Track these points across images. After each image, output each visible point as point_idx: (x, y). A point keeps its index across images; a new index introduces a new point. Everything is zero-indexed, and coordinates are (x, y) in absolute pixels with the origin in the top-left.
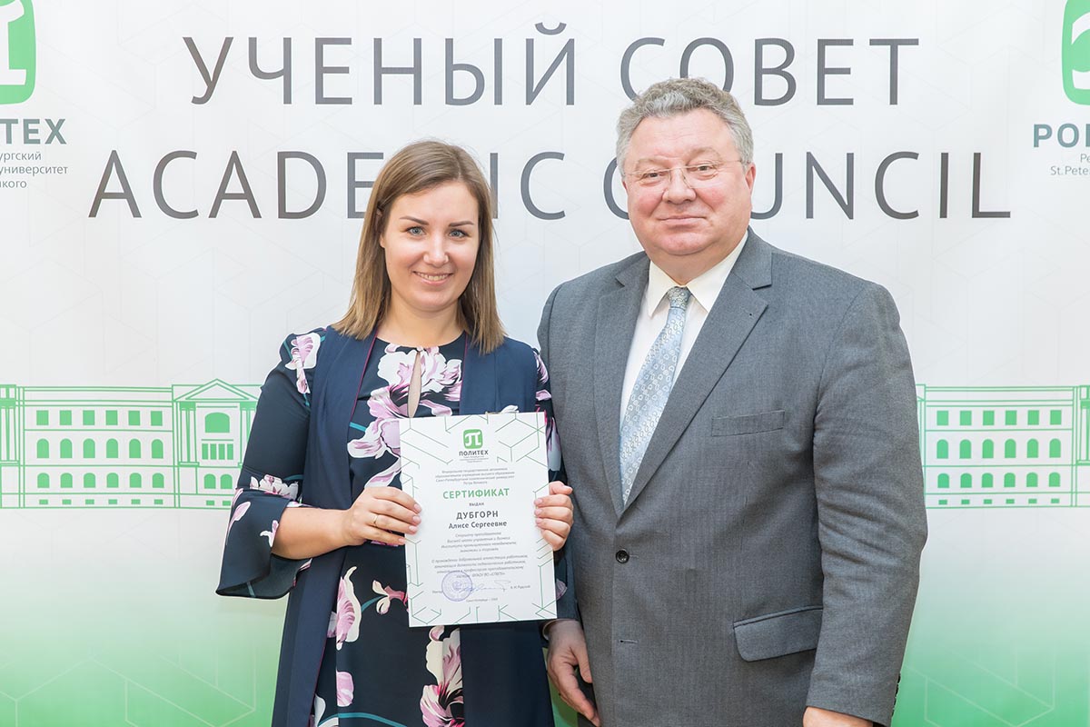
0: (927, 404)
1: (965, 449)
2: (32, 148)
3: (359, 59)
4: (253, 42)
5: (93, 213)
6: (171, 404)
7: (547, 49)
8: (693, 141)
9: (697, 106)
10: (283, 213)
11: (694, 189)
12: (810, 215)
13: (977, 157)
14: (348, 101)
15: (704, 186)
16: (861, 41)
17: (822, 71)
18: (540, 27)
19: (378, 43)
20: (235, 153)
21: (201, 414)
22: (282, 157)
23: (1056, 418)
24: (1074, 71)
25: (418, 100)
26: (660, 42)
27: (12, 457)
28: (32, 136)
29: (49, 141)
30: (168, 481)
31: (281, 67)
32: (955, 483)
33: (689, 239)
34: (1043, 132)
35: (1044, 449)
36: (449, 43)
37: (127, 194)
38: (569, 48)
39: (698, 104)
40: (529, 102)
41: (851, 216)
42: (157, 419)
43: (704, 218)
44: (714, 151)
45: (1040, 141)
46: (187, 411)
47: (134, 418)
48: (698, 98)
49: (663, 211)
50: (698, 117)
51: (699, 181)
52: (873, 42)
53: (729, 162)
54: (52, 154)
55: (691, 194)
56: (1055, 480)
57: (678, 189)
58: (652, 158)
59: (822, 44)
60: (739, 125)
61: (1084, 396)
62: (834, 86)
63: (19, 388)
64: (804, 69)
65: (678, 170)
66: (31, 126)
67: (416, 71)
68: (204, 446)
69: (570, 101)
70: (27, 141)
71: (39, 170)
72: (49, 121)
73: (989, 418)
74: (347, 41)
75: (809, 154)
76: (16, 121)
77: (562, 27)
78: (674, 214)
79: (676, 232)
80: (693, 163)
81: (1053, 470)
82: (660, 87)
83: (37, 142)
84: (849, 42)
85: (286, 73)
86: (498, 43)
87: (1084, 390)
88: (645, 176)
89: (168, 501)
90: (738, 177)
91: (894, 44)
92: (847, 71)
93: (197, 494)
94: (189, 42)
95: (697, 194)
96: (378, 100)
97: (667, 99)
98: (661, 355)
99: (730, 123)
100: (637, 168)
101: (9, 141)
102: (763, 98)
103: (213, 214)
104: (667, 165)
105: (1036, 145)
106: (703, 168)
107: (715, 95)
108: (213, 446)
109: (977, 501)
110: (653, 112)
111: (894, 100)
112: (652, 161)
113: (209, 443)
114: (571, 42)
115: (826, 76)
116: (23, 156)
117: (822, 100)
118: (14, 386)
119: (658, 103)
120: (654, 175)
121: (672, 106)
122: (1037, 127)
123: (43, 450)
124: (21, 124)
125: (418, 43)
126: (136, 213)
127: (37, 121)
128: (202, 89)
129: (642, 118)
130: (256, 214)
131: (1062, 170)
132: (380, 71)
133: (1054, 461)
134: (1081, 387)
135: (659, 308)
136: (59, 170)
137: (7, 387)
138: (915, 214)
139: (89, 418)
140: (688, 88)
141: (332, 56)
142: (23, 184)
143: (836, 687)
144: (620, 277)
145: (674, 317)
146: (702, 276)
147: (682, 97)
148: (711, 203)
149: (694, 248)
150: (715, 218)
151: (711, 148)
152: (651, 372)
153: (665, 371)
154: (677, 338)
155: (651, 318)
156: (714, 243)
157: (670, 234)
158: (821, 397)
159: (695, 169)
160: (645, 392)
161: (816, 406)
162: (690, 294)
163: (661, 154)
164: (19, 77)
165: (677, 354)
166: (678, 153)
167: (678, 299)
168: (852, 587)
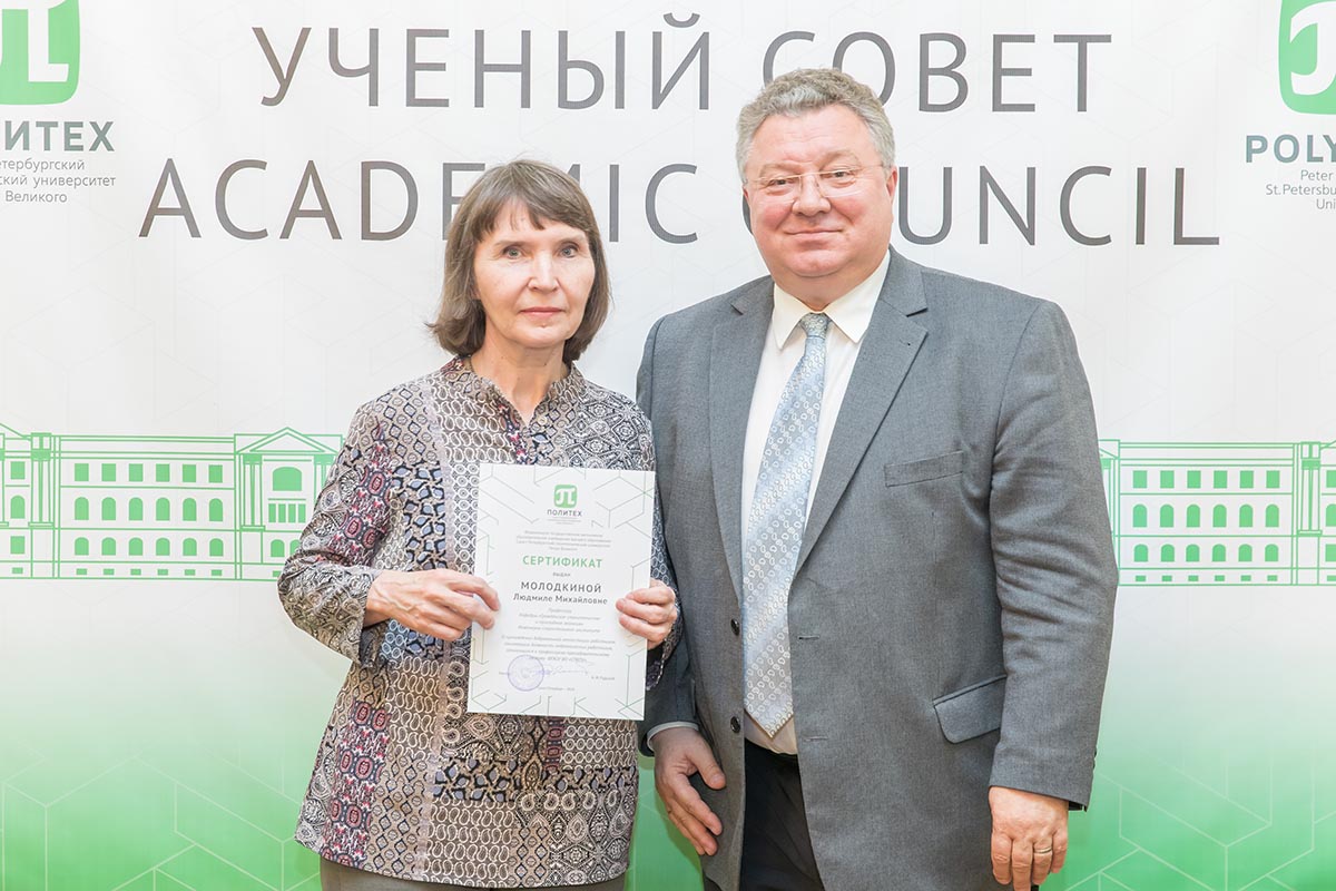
0: (1122, 462)
1: (1167, 516)
2: (74, 156)
3: (457, 54)
4: (333, 33)
5: (144, 233)
6: (232, 457)
7: (678, 44)
8: (827, 143)
9: (831, 102)
10: (367, 234)
11: (828, 199)
12: (984, 239)
13: (1180, 173)
14: (444, 103)
15: (839, 194)
16: (1044, 37)
17: (999, 72)
18: (669, 18)
19: (480, 35)
20: (311, 163)
21: (268, 469)
22: (367, 168)
23: (1273, 480)
25: (526, 103)
26: (810, 36)
27: (45, 519)
28: (73, 142)
29: (94, 148)
30: (228, 549)
31: (366, 63)
32: (1155, 556)
33: (822, 257)
34: (1257, 145)
35: (1259, 517)
36: (563, 36)
37: (185, 210)
38: (703, 43)
39: (833, 99)
40: (656, 106)
41: (1032, 242)
42: (215, 474)
43: (840, 231)
44: (852, 154)
45: (1253, 155)
46: (253, 465)
47: (189, 474)
48: (832, 91)
49: (792, 224)
50: (832, 114)
51: (835, 190)
52: (1058, 39)
53: (868, 167)
54: (97, 162)
55: (825, 205)
56: (1272, 553)
57: (811, 199)
58: (780, 163)
59: (999, 40)
60: (878, 124)
61: (1306, 455)
62: (1012, 90)
63: (55, 437)
64: (977, 69)
65: (810, 176)
66: (73, 130)
67: (524, 68)
68: (272, 507)
69: (704, 104)
70: (68, 147)
71: (83, 182)
72: (94, 125)
73: (1194, 480)
74: (444, 33)
75: (983, 169)
76: (55, 124)
77: (695, 18)
78: (806, 228)
79: (806, 250)
80: (828, 169)
81: (1270, 541)
82: (787, 80)
83: (80, 148)
84: (1030, 39)
85: (372, 70)
86: (620, 36)
87: (1306, 447)
88: (772, 183)
89: (228, 571)
90: (878, 183)
91: (1082, 41)
92: (1028, 72)
93: (262, 563)
94: (260, 33)
95: (832, 206)
96: (479, 102)
97: (796, 95)
98: (802, 391)
99: (868, 121)
100: (762, 174)
101: (47, 147)
102: (930, 102)
103: (285, 234)
104: (797, 171)
105: (1249, 160)
106: (839, 175)
107: (851, 89)
108: (282, 507)
109: (1180, 577)
110: (781, 110)
111: (1082, 106)
112: (780, 167)
113: (277, 503)
114: (705, 36)
115: (1003, 77)
116: (64, 165)
117: (998, 106)
118: (49, 435)
119: (785, 99)
120: (781, 182)
121: (802, 102)
122: (1250, 139)
123: (82, 509)
124: (62, 126)
125: (526, 35)
126: (195, 233)
127: (80, 125)
128: (273, 88)
129: (767, 116)
130: (336, 234)
131: (1280, 190)
132: (481, 68)
133: (1271, 531)
134: (1303, 443)
135: (791, 340)
136: (105, 181)
137: (41, 436)
138: (1107, 240)
139: (136, 473)
140: (819, 81)
141: (426, 50)
142: (63, 198)
143: (1027, 763)
144: (739, 305)
145: (814, 347)
146: (843, 298)
147: (814, 92)
148: (848, 215)
149: (828, 269)
150: (852, 231)
151: (848, 151)
152: (791, 411)
153: (810, 410)
154: (820, 371)
155: (782, 350)
156: (851, 261)
157: (799, 251)
158: (1001, 434)
159: (829, 176)
160: (786, 434)
161: (996, 444)
162: (829, 320)
163: (790, 158)
164: (60, 73)
165: (822, 390)
166: (811, 156)
167: (816, 326)
168: (1041, 649)
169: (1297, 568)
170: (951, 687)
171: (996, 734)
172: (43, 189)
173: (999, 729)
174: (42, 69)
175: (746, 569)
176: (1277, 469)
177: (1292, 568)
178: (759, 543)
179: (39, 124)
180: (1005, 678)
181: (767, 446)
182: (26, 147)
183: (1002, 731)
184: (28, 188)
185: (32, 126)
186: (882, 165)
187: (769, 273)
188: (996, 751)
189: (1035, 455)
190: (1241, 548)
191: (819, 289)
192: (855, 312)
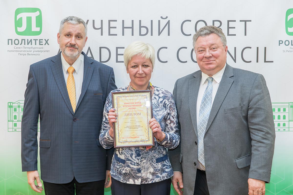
2: (41, 46)
3: (119, 25)
4: (94, 21)
7: (163, 23)
8: (211, 42)
10: (101, 61)
13: (265, 48)
14: (116, 35)
15: (214, 53)
18: (162, 17)
19: (123, 21)
20: (89, 47)
22: (100, 48)
23: (284, 110)
24: (288, 28)
25: (133, 35)
26: (190, 21)
28: (41, 43)
29: (45, 44)
31: (100, 27)
33: (211, 66)
34: (281, 42)
35: (282, 117)
38: (169, 22)
39: (212, 32)
40: (159, 35)
41: (235, 62)
43: (215, 60)
44: (216, 44)
45: (280, 44)
50: (212, 36)
51: (213, 52)
52: (241, 21)
53: (220, 47)
54: (46, 47)
55: (211, 55)
56: (284, 125)
57: (208, 54)
59: (228, 21)
60: (222, 37)
61: (291, 105)
62: (231, 31)
64: (224, 27)
65: (207, 49)
66: (41, 41)
67: (132, 28)
69: (169, 35)
70: (40, 44)
71: (43, 51)
72: (45, 40)
74: (116, 21)
76: (37, 40)
77: (167, 17)
78: (207, 60)
79: (208, 65)
81: (284, 122)
83: (42, 44)
84: (235, 21)
85: (101, 28)
86: (152, 21)
87: (291, 103)
88: (200, 51)
90: (223, 50)
91: (246, 21)
92: (234, 28)
95: (212, 55)
96: (123, 35)
97: (204, 32)
98: (207, 93)
99: (220, 37)
100: (198, 49)
101: (36, 44)
104: (205, 48)
105: (279, 45)
106: (214, 49)
107: (216, 30)
110: (201, 35)
111: (245, 35)
112: (201, 47)
114: (169, 21)
115: (229, 29)
116: (39, 48)
117: (228, 35)
119: (202, 33)
120: (202, 51)
121: (205, 34)
122: (280, 41)
124: (38, 40)
125: (133, 21)
127: (42, 40)
129: (198, 37)
131: (286, 51)
132: (124, 28)
133: (284, 120)
135: (205, 83)
136: (48, 51)
138: (251, 62)
140: (209, 29)
141: (113, 24)
142: (39, 55)
143: (256, 173)
144: (195, 76)
145: (210, 84)
146: (216, 74)
147: (208, 31)
148: (216, 57)
149: (212, 68)
150: (217, 61)
151: (215, 44)
152: (206, 98)
153: (209, 97)
154: (211, 89)
155: (203, 85)
156: (217, 67)
157: (206, 65)
158: (250, 102)
159: (212, 49)
160: (205, 102)
161: (249, 105)
162: (213, 79)
163: (203, 46)
164: (38, 29)
165: (212, 93)
166: (207, 45)
167: (211, 80)
168: (260, 149)
169: (289, 128)
170: (239, 157)
171: (249, 167)
172: (35, 53)
173: (250, 165)
174: (35, 28)
175: (198, 131)
176: (285, 108)
177: (288, 128)
178: (200, 126)
179: (34, 40)
180: (251, 155)
181: (201, 105)
182: (31, 44)
183: (251, 166)
184: (32, 53)
185: (33, 40)
186: (223, 46)
187: (200, 69)
188: (250, 171)
189: (258, 107)
190: (278, 124)
191: (211, 72)
192: (218, 77)
